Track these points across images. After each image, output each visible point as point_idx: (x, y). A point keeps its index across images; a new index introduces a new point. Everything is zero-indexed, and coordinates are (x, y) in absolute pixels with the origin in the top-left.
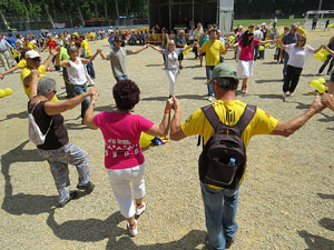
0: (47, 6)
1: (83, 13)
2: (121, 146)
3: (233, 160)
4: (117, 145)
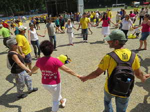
2: (48, 73)
3: (129, 79)
4: (46, 73)
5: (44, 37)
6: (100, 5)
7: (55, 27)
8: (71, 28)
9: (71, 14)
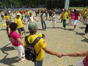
0: (22, 3)
1: (31, 4)
5: (38, 22)
6: (83, 5)
7: (45, 16)
8: (55, 18)
9: (59, 9)
